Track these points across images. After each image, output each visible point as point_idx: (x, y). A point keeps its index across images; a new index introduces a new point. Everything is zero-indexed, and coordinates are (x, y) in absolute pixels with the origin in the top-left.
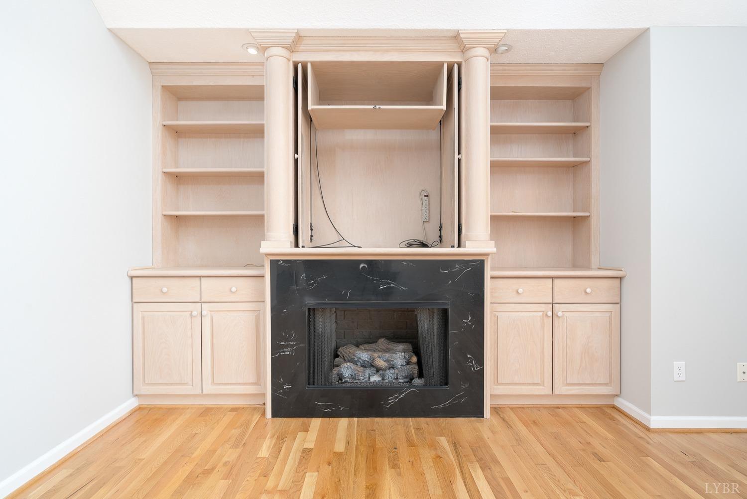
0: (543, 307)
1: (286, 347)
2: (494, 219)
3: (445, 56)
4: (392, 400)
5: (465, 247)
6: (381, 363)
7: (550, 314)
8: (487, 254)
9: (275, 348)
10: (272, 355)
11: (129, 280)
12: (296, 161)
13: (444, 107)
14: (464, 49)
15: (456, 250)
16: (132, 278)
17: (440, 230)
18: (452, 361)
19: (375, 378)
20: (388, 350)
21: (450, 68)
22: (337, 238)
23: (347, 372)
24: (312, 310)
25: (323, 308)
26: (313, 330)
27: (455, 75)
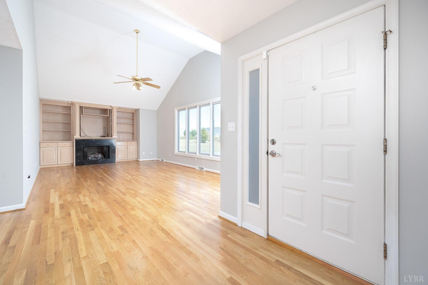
0: (126, 146)
1: (79, 154)
2: (117, 132)
3: (109, 108)
4: (99, 162)
6: (97, 156)
8: (116, 138)
10: (75, 155)
12: (80, 122)
13: (108, 115)
14: (112, 108)
15: (111, 138)
16: (40, 143)
17: (108, 134)
18: (110, 155)
19: (96, 159)
20: (98, 155)
21: (110, 110)
22: (85, 135)
23: (90, 158)
24: (83, 147)
25: (86, 147)
26: (84, 151)
27: (111, 111)
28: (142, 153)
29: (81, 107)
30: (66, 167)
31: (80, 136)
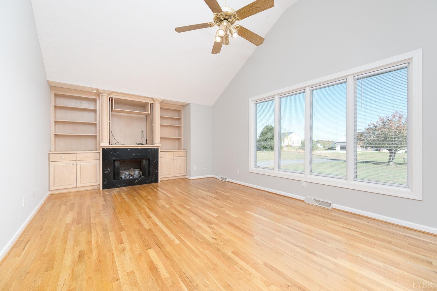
0: (171, 158)
1: (107, 171)
2: (161, 138)
3: (150, 101)
4: (136, 181)
5: (154, 145)
6: (132, 174)
7: (173, 159)
8: (159, 147)
9: (103, 171)
10: (103, 173)
11: (48, 155)
12: (109, 122)
13: (149, 113)
14: (154, 101)
15: (152, 146)
16: (49, 154)
17: (147, 140)
18: (151, 171)
19: (131, 178)
20: (134, 171)
21: (151, 104)
22: (116, 142)
23: (123, 176)
24: (114, 161)
25: (117, 160)
26: (114, 166)
27: (152, 106)
28: (194, 168)
29: (111, 99)
30: (89, 191)
31: (109, 142)
